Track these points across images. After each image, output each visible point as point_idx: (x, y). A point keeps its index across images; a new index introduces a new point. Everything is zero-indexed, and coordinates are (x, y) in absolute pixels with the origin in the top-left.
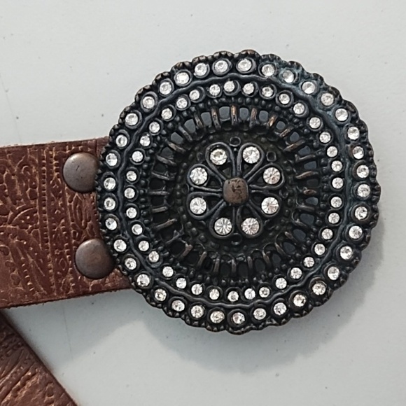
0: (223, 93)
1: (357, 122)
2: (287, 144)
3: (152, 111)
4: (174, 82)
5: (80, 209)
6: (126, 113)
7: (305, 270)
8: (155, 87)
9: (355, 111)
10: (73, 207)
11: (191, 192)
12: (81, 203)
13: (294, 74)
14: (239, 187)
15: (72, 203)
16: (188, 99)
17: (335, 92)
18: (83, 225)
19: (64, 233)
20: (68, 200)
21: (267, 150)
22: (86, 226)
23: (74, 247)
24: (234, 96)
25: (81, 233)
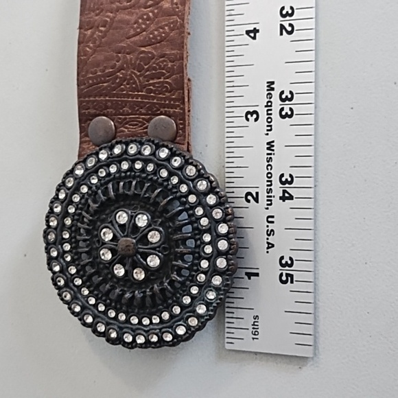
0: (203, 244)
1: (176, 341)
3: (195, 187)
4: (215, 206)
6: (196, 166)
7: (79, 287)
8: (213, 190)
10: (139, 120)
11: (131, 212)
12: (141, 126)
13: (213, 300)
14: (129, 250)
15: (141, 120)
16: (202, 216)
17: (198, 328)
18: (126, 125)
19: (121, 111)
22: (124, 128)
23: (111, 117)
24: (199, 252)
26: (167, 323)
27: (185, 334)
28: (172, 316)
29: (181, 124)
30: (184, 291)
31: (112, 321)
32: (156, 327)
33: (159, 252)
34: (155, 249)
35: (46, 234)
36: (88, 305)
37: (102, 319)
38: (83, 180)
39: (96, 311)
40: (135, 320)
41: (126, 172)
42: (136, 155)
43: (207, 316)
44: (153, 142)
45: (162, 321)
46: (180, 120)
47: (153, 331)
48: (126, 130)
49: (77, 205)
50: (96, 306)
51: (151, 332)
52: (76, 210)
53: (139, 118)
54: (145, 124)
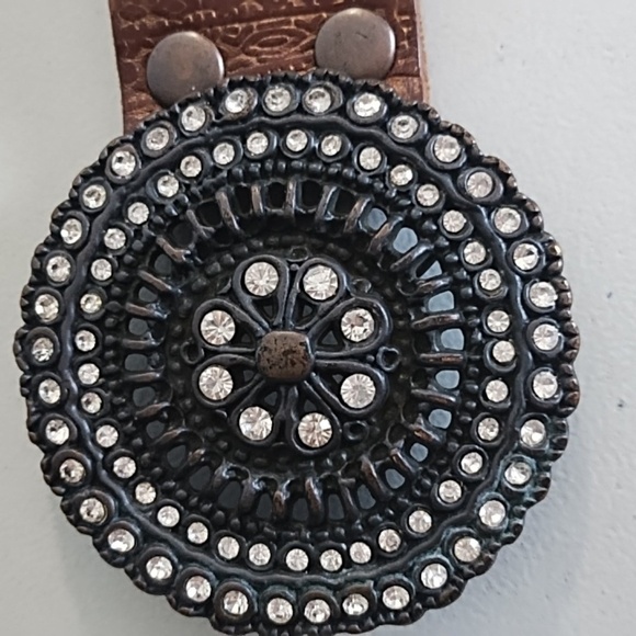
0: (491, 337)
1: (419, 605)
2: (378, 463)
3: (462, 190)
4: (519, 238)
5: (282, 41)
6: (460, 136)
7: (130, 485)
8: (511, 198)
9: (440, 604)
10: (286, 27)
11: (290, 264)
12: (295, 44)
13: (523, 485)
14: (293, 364)
15: (293, 27)
16: (483, 265)
17: (481, 566)
18: (252, 48)
19: (236, 10)
20: (300, 18)
21: (369, 423)
22: (248, 54)
23: (208, 30)
24: (481, 360)
25: (235, 43)
26: (395, 559)
27: (444, 587)
28: (409, 539)
29: (405, 23)
30: (441, 469)
31: (231, 570)
32: (362, 574)
33: (375, 364)
34: (364, 359)
35: (23, 343)
36: (157, 530)
37: (203, 564)
38: (136, 189)
39: (182, 545)
40: (297, 559)
41: (262, 160)
42: (288, 115)
43: (507, 530)
44: (335, 80)
45: (378, 555)
46: (400, 14)
47: (357, 585)
48: (253, 59)
49: (120, 258)
50: (180, 529)
51: (349, 588)
52: (114, 271)
53: (289, 23)
54: (305, 37)
